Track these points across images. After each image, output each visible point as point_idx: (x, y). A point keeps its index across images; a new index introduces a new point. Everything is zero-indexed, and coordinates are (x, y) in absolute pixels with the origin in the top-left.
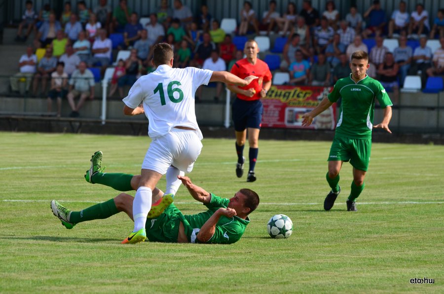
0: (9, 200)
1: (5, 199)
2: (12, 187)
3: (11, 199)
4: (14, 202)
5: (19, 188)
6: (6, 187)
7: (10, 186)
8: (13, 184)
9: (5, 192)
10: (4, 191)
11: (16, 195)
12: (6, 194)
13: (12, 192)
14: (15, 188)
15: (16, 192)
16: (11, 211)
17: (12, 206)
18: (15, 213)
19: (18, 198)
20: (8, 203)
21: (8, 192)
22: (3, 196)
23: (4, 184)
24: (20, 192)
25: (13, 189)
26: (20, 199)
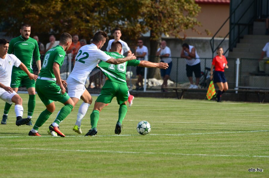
0: (258, 156)
1: (254, 155)
2: (260, 146)
3: (259, 155)
4: (262, 158)
5: (265, 147)
6: (255, 146)
7: (259, 145)
8: (261, 144)
9: (255, 150)
10: (254, 148)
11: (263, 152)
12: (255, 151)
13: (260, 150)
14: (262, 147)
15: (263, 149)
16: (259, 164)
17: (260, 161)
18: (263, 166)
19: (265, 155)
20: (257, 159)
21: (256, 150)
22: (253, 153)
23: (253, 143)
24: (266, 150)
25: (260, 148)
26: (267, 155)
